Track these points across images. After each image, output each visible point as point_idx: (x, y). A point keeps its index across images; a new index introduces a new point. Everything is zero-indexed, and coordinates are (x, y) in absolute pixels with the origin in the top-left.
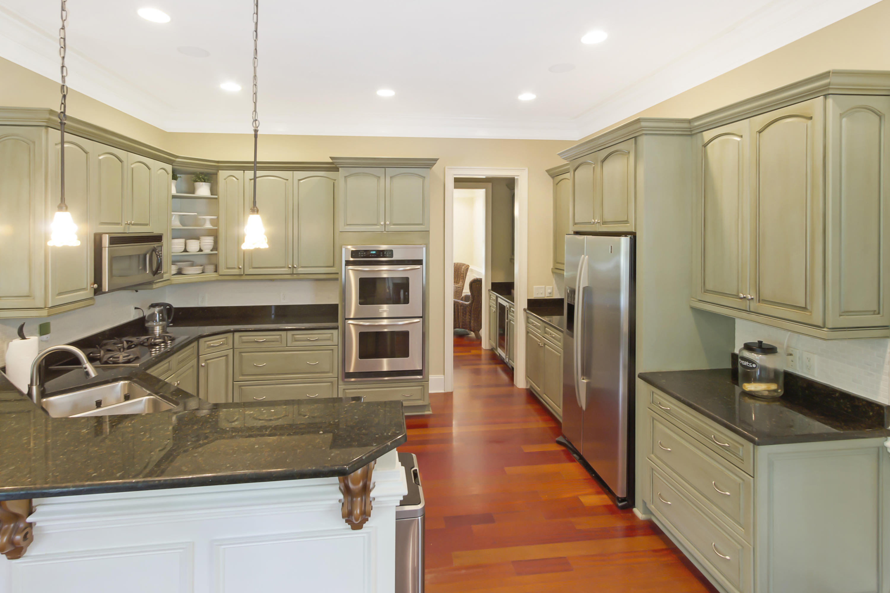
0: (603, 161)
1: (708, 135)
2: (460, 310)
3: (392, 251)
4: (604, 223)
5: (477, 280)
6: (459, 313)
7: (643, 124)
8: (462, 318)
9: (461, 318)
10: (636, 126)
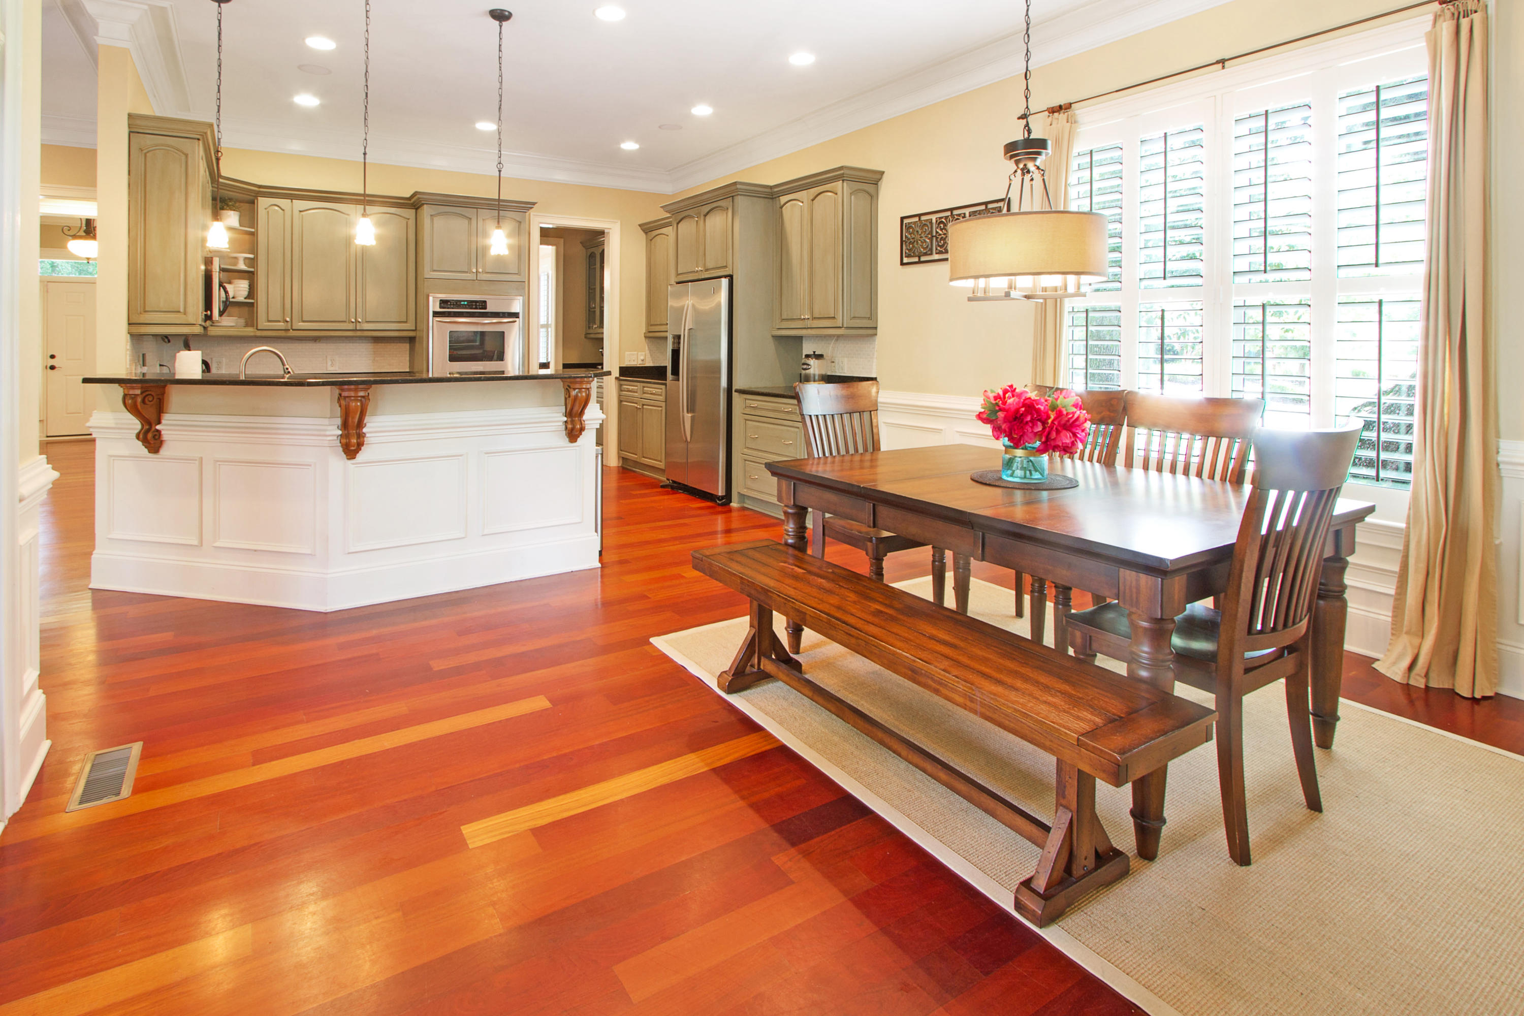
0: (705, 216)
1: (783, 199)
3: (485, 302)
4: (707, 270)
7: (739, 186)
10: (733, 188)
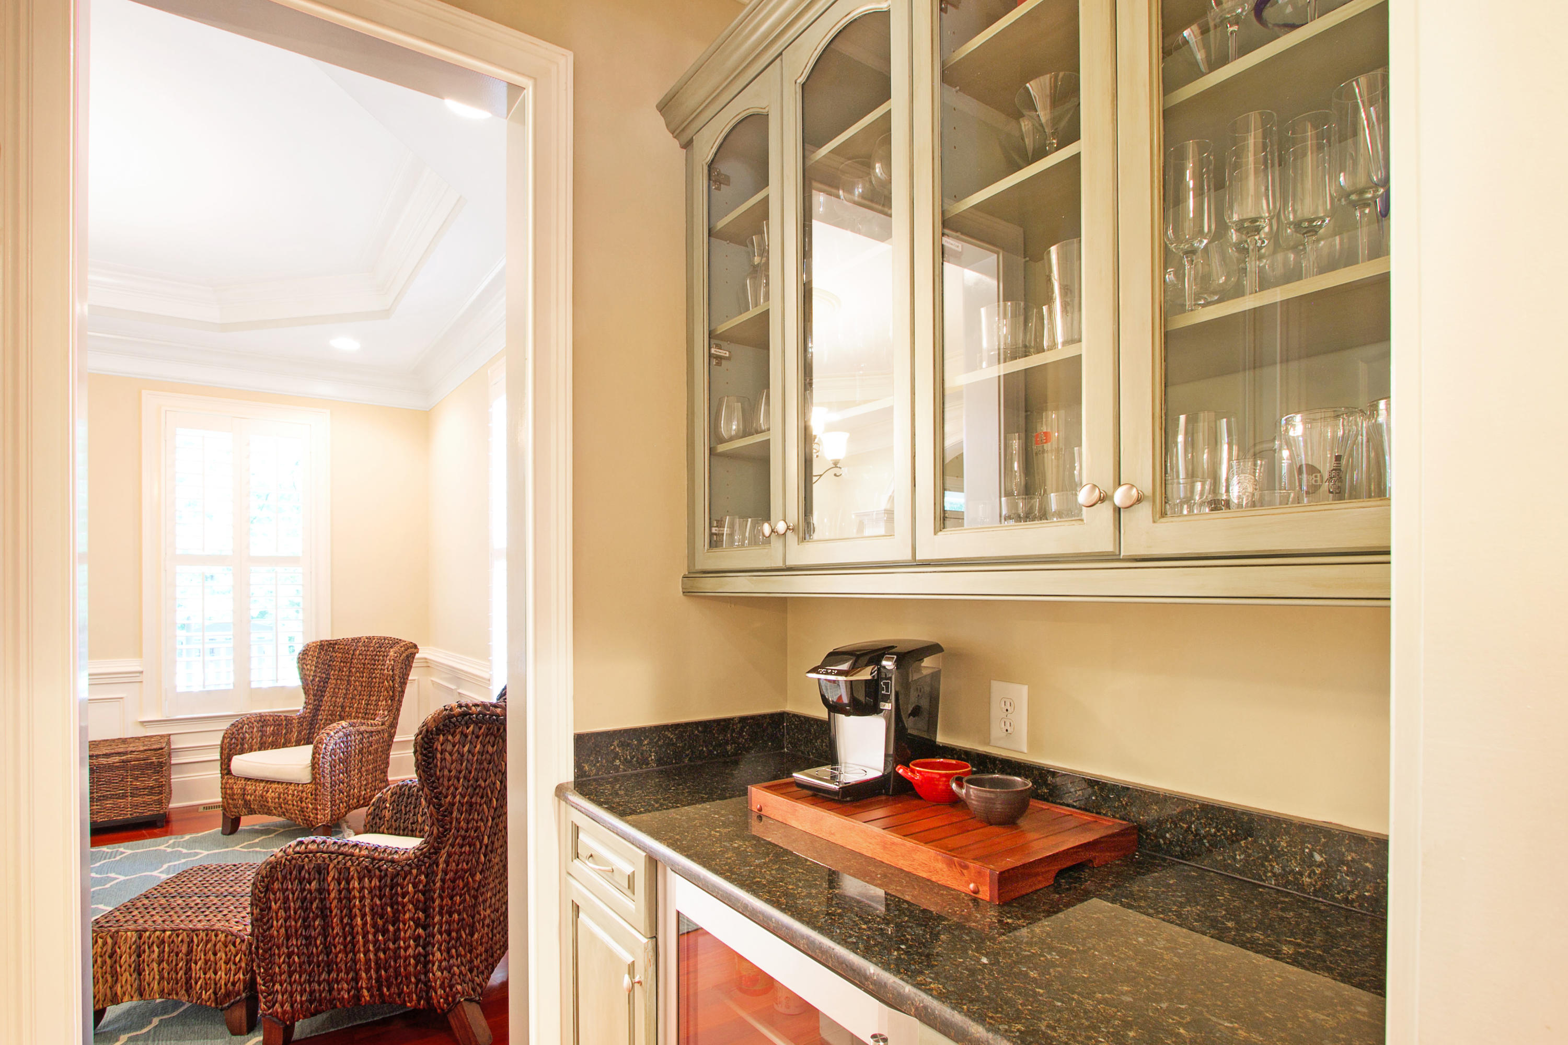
2: (362, 899)
5: (464, 714)
6: (352, 917)
8: (376, 941)
9: (366, 942)
